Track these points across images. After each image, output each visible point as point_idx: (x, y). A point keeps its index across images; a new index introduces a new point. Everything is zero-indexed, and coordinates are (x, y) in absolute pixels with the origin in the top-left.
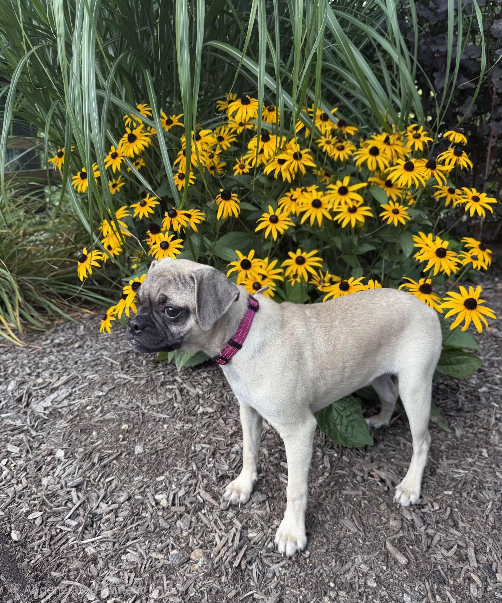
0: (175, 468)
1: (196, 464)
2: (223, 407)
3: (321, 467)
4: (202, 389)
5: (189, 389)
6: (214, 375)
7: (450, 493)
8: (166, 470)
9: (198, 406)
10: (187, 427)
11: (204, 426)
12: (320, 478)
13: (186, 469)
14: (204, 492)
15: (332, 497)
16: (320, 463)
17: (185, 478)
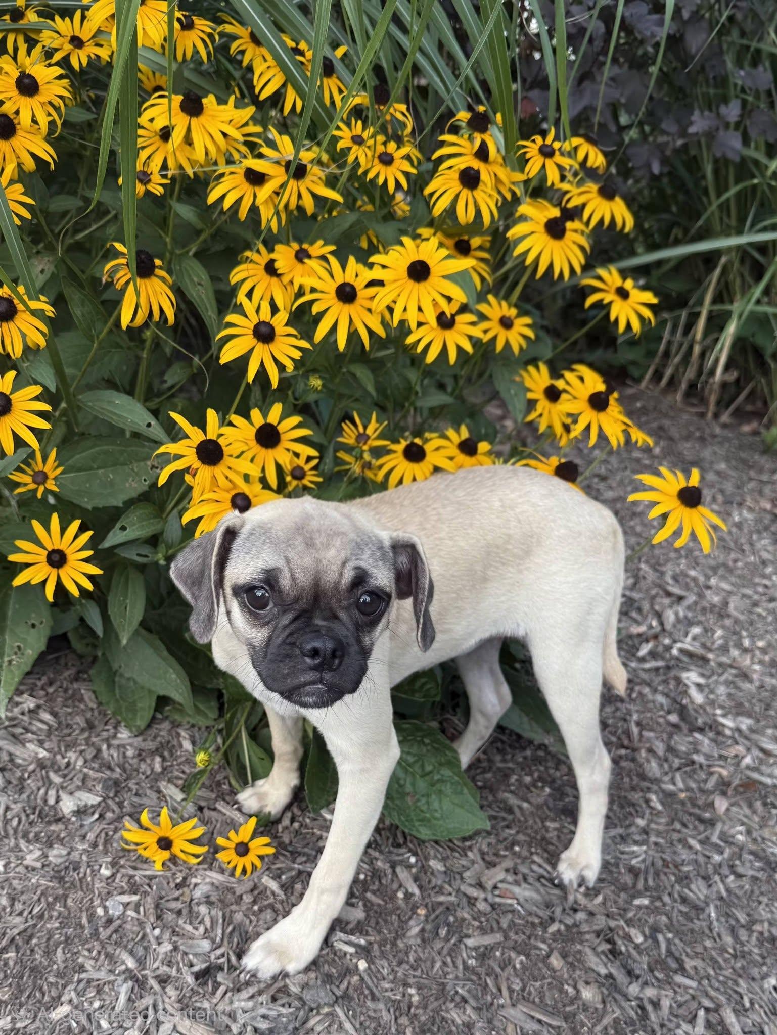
0: (83, 976)
1: (131, 953)
2: (117, 783)
3: (400, 895)
4: (41, 743)
5: (12, 749)
6: (50, 698)
7: (646, 902)
8: (64, 987)
9: (52, 793)
10: (57, 854)
11: (95, 845)
12: (412, 923)
13: (111, 972)
14: (187, 1022)
15: (454, 963)
16: (395, 886)
17: (123, 998)
